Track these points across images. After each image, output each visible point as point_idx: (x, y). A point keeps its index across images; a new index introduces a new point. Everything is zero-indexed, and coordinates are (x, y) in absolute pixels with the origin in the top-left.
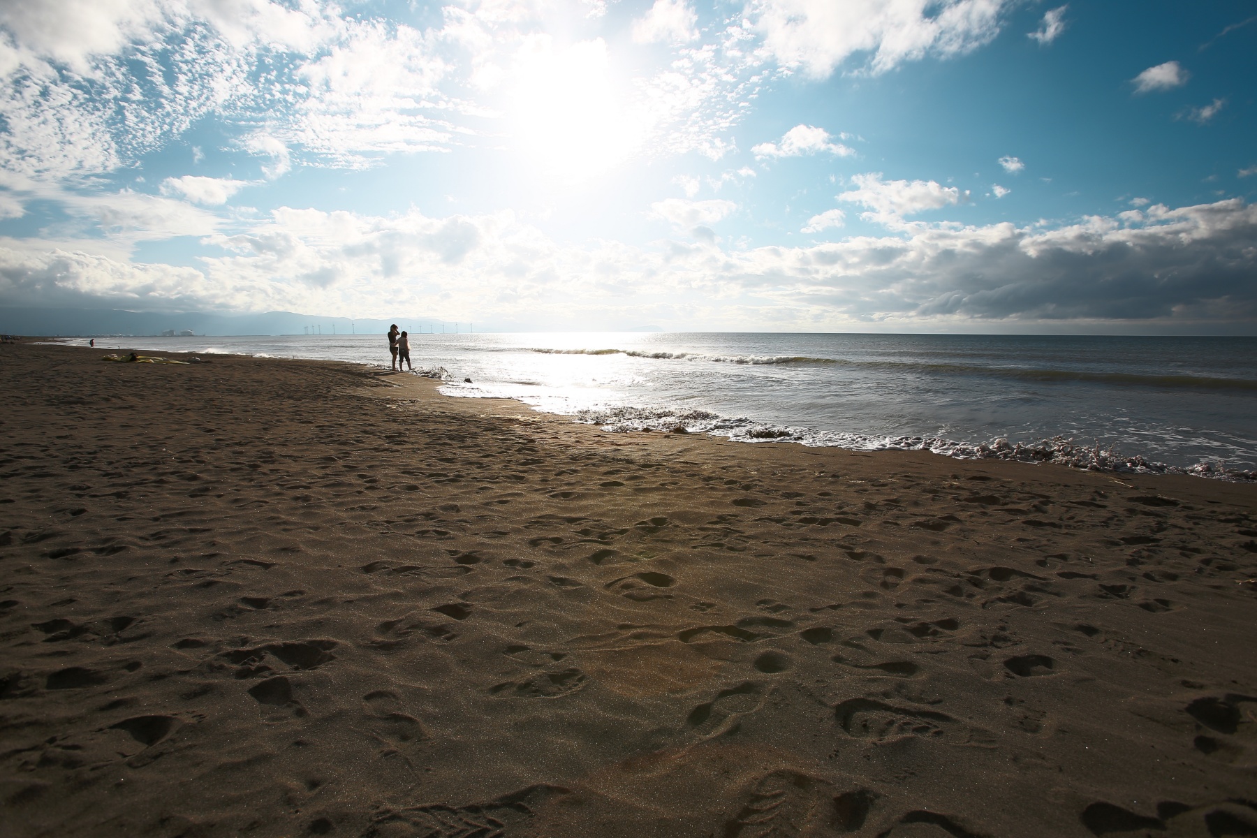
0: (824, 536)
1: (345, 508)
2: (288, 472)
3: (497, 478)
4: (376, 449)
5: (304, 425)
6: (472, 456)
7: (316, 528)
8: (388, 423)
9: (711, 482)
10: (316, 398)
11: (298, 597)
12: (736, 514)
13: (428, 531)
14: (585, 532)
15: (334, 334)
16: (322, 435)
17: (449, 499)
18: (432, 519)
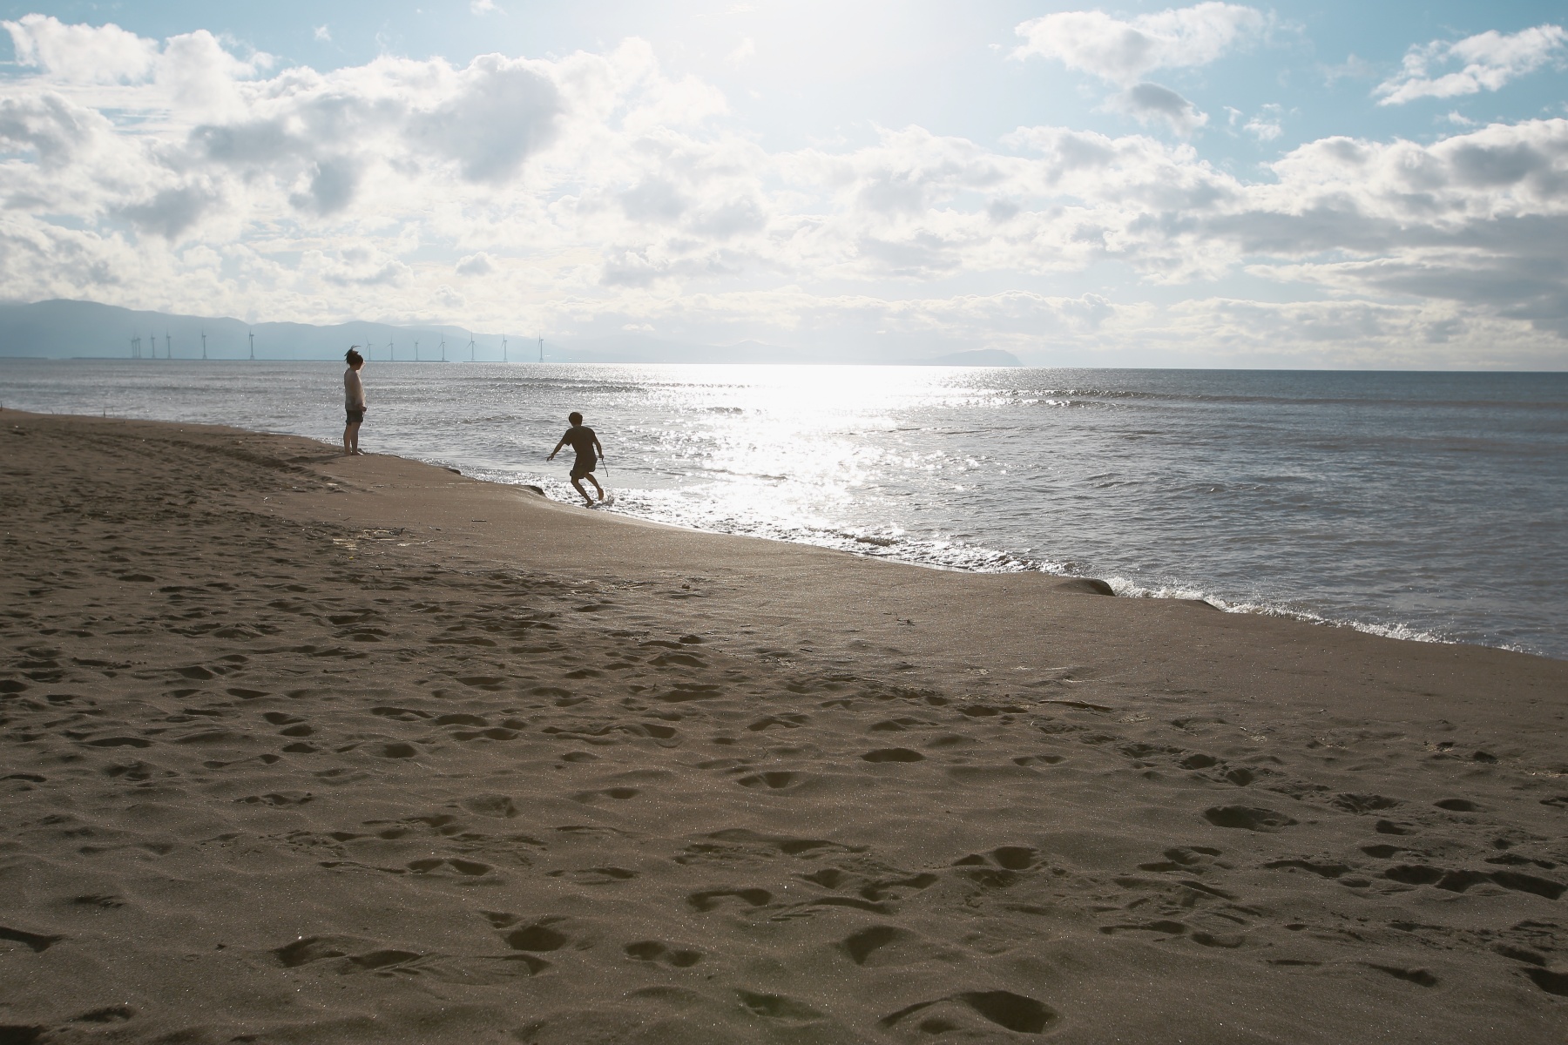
0: (1461, 920)
1: (234, 796)
2: (93, 703)
3: (606, 731)
4: (307, 650)
5: (131, 584)
6: (548, 673)
7: (163, 849)
8: (339, 585)
9: (1145, 759)
10: (160, 518)
11: (117, 1025)
12: (1216, 846)
13: (437, 863)
14: (828, 878)
15: (205, 359)
16: (177, 611)
17: (490, 782)
18: (447, 832)
